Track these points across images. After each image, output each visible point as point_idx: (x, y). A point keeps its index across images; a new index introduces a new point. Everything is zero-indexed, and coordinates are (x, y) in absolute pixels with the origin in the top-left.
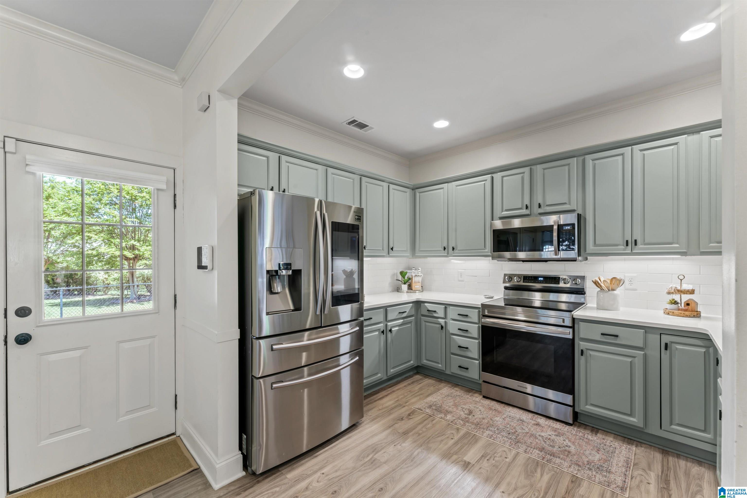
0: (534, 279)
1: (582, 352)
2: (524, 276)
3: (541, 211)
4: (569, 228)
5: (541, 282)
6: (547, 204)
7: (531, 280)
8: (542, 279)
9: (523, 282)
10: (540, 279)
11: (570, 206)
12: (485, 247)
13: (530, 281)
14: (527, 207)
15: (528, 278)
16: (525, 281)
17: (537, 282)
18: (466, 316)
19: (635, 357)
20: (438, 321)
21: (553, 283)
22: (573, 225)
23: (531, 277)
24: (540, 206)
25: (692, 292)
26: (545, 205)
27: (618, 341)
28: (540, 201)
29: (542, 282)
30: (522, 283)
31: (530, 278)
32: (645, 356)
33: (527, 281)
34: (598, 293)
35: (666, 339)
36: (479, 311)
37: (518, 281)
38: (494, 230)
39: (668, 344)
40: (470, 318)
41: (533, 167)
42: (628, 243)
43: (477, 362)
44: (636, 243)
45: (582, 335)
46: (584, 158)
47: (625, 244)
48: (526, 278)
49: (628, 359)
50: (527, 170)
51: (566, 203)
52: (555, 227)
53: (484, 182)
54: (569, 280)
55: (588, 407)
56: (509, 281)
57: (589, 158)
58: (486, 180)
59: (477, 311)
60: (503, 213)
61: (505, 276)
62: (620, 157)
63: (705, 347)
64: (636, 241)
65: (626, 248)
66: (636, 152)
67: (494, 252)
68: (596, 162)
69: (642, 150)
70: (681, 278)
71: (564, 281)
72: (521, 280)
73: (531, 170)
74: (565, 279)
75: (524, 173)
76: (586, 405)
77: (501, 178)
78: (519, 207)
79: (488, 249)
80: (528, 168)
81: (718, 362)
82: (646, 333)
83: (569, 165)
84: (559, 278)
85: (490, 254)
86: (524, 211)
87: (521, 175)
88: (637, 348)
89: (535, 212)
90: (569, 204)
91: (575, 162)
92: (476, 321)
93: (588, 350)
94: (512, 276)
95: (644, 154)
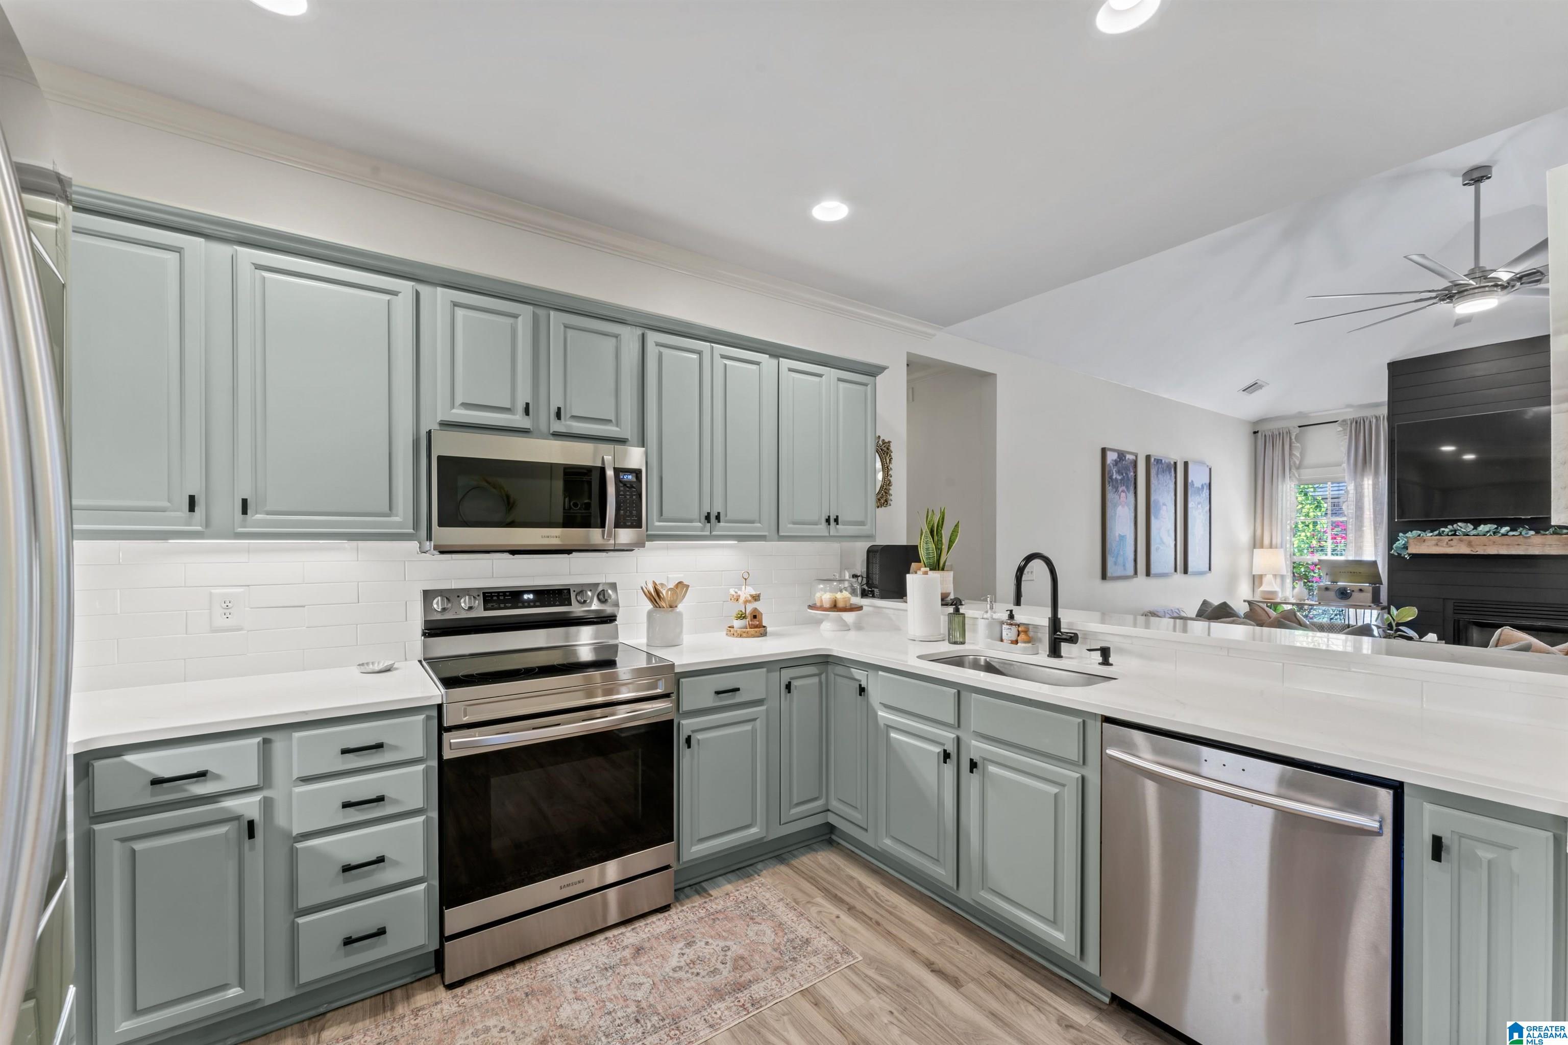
0: (513, 597)
1: (688, 740)
2: (484, 593)
3: (558, 426)
4: (630, 477)
5: (529, 604)
6: (574, 414)
7: (499, 601)
8: (531, 596)
9: (485, 609)
10: (526, 597)
11: (618, 429)
12: (390, 509)
13: (502, 605)
14: (527, 411)
15: (495, 598)
16: (489, 605)
17: (520, 605)
18: (374, 750)
19: (755, 720)
20: (224, 809)
21: (557, 603)
22: (637, 473)
23: (504, 593)
24: (558, 415)
25: (757, 597)
26: (568, 416)
27: (738, 698)
28: (556, 402)
29: (532, 604)
30: (480, 612)
31: (502, 598)
32: (767, 712)
33: (495, 605)
34: (650, 614)
35: (787, 675)
36: (428, 718)
37: (470, 608)
38: (440, 459)
39: (790, 683)
40: (395, 748)
41: (541, 312)
42: (708, 518)
43: (422, 886)
44: (718, 518)
45: (686, 706)
46: (643, 335)
47: (703, 518)
48: (491, 598)
49: (748, 727)
50: (526, 311)
51: (610, 421)
52: (610, 473)
53: (387, 297)
54: (589, 593)
55: (695, 849)
56: (444, 609)
57: (653, 337)
58: (395, 293)
59: (421, 717)
60: (454, 411)
61: (428, 595)
62: (695, 356)
63: (819, 675)
64: (719, 513)
65: (705, 526)
66: (717, 357)
67: (441, 524)
68: (662, 349)
69: (723, 357)
70: (746, 576)
71: (579, 598)
72: (478, 603)
73: (536, 319)
74: (581, 593)
75: (515, 316)
76: (692, 845)
77: (448, 305)
78: (509, 406)
79: (402, 516)
80: (530, 308)
81: (862, 690)
82: (768, 671)
83: (616, 336)
84: (569, 590)
85: (411, 531)
86: (517, 419)
87: (509, 321)
88: (758, 702)
89: (543, 427)
90: (617, 426)
91: (629, 336)
92: (419, 752)
93: (693, 731)
94: (450, 595)
95: (726, 365)
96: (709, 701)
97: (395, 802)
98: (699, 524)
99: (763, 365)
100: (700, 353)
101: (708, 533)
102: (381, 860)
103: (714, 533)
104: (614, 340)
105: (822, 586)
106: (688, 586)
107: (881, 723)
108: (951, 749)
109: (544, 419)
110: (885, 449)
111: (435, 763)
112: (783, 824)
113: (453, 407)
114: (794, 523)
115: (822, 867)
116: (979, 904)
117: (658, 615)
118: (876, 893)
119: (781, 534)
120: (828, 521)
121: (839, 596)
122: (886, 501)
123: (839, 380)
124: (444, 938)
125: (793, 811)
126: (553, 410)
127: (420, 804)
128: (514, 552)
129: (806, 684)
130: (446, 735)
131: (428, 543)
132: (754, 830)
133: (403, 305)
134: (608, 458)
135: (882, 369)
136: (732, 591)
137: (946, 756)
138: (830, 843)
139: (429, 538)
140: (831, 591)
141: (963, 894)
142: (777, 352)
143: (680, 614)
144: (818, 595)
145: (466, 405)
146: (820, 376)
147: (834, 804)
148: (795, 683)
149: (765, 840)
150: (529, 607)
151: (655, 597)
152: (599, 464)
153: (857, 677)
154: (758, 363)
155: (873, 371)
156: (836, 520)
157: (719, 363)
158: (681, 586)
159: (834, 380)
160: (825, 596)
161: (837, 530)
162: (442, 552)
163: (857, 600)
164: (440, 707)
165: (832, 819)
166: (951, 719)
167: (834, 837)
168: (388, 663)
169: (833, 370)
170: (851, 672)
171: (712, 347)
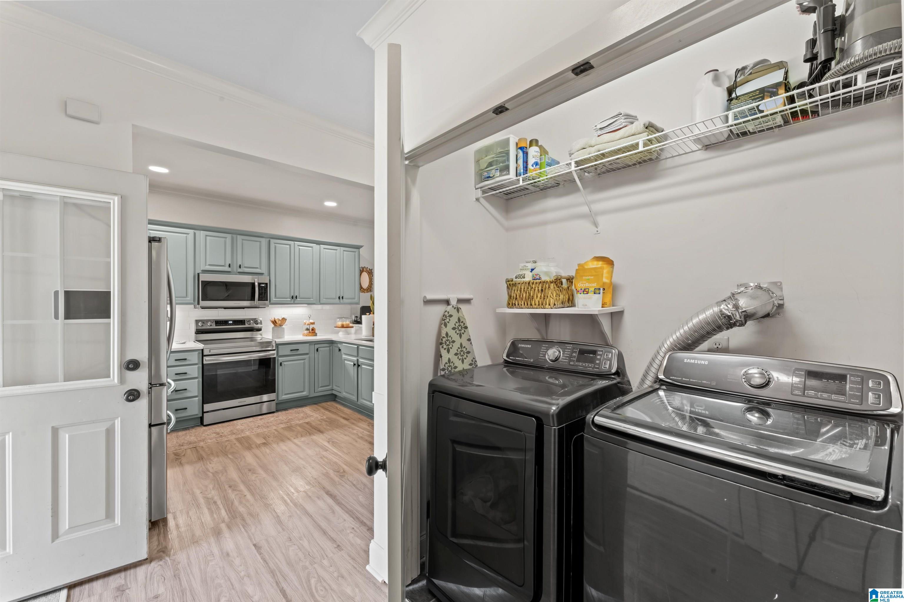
0: (225, 322)
1: (281, 364)
2: (215, 321)
3: (240, 270)
4: (264, 285)
5: (230, 325)
6: (245, 267)
7: (220, 323)
8: (231, 322)
9: (216, 326)
10: (230, 322)
12: (186, 296)
13: (222, 325)
14: (230, 266)
16: (217, 325)
17: (227, 325)
18: (185, 361)
19: (305, 359)
21: (241, 324)
22: (266, 284)
23: (222, 321)
24: (240, 267)
25: (313, 323)
26: (243, 267)
27: (299, 352)
28: (239, 263)
30: (214, 327)
32: (309, 357)
33: (219, 325)
34: (273, 328)
35: (317, 346)
36: (199, 353)
37: (211, 325)
38: (202, 281)
39: (318, 349)
40: (189, 360)
41: (235, 236)
42: (292, 297)
43: (197, 398)
44: (296, 297)
45: (280, 354)
46: (269, 240)
47: (291, 298)
48: (218, 322)
49: (302, 361)
50: (229, 236)
51: (258, 268)
52: (256, 284)
53: (185, 235)
54: (252, 322)
55: (283, 397)
56: (202, 326)
57: (272, 241)
58: (188, 234)
59: (197, 353)
60: (206, 267)
61: (197, 322)
62: (288, 246)
63: (330, 347)
64: (297, 296)
65: (291, 300)
66: (296, 246)
67: (202, 300)
68: (276, 245)
69: (299, 246)
70: (310, 316)
71: (248, 323)
72: (214, 324)
73: (232, 239)
74: (249, 321)
75: (226, 238)
76: (282, 396)
77: (204, 236)
78: (224, 265)
79: (190, 298)
80: (230, 235)
81: (340, 350)
82: (310, 345)
83: (260, 242)
84: (245, 320)
85: (193, 302)
86: (227, 269)
87: (224, 239)
88: (307, 354)
89: (235, 270)
90: (260, 269)
91: (264, 241)
92: (196, 362)
93: (283, 362)
94: (204, 322)
95: (299, 248)
96: (289, 353)
97: (190, 375)
98: (290, 299)
99: (314, 248)
100: (290, 245)
101: (293, 302)
102: (186, 389)
103: (295, 302)
104: (259, 243)
105: (338, 320)
106: (286, 319)
107: (343, 358)
108: (356, 363)
109: (235, 268)
110: (370, 272)
111: (201, 366)
112: (316, 392)
113: (206, 266)
114: (326, 299)
115: (329, 405)
116: (361, 404)
117: (276, 328)
118: (340, 408)
119: (321, 302)
120: (339, 298)
121: (344, 323)
122: (370, 290)
123: (344, 251)
124: (203, 413)
125: (319, 389)
126: (238, 265)
127: (196, 376)
128: (225, 308)
129: (324, 350)
130: (204, 358)
131: (198, 306)
132: (304, 393)
133: (191, 237)
134: (256, 280)
135: (362, 247)
136: (305, 321)
137: (354, 365)
138: (334, 400)
139: (198, 304)
140: (341, 321)
141: (359, 403)
142: (318, 243)
143: (284, 328)
144: (338, 323)
145: (210, 265)
146: (337, 250)
147: (335, 387)
148: (319, 349)
149: (309, 397)
150: (231, 325)
151: (274, 322)
152: (253, 282)
153: (339, 346)
154: (312, 247)
155: (358, 247)
156: (343, 298)
157: (297, 248)
158: (284, 320)
159: (342, 251)
160: (340, 323)
161: (343, 301)
162: (202, 308)
163: (351, 325)
164: (202, 350)
165: (334, 392)
166: (356, 354)
167: (336, 399)
168: (184, 341)
169: (341, 248)
170: (338, 345)
171: (294, 243)
